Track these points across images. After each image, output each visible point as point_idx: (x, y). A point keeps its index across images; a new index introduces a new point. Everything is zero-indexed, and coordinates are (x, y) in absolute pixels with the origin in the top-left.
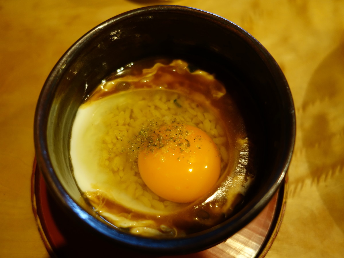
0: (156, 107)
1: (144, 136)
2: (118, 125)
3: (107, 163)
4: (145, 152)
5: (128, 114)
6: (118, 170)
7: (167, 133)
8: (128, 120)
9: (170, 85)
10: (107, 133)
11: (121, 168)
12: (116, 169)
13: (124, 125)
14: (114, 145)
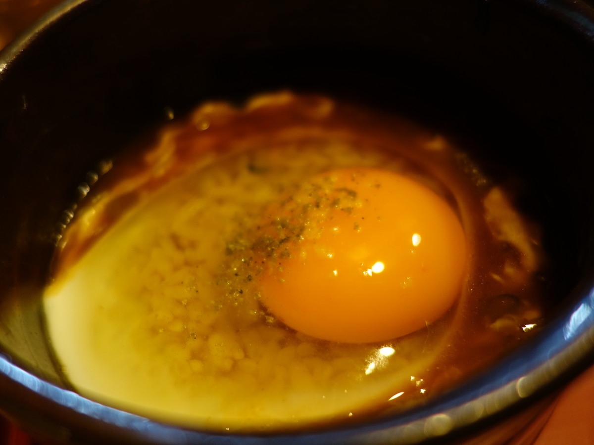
0: (220, 201)
1: (243, 248)
2: (163, 279)
3: (197, 366)
4: (271, 270)
5: (169, 248)
6: (235, 365)
7: (289, 207)
8: (178, 257)
9: (220, 148)
10: (150, 310)
11: (239, 355)
12: (227, 365)
13: (176, 269)
14: (185, 319)
